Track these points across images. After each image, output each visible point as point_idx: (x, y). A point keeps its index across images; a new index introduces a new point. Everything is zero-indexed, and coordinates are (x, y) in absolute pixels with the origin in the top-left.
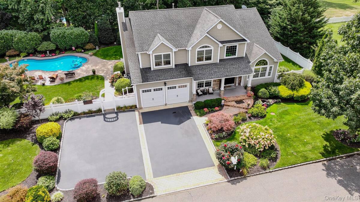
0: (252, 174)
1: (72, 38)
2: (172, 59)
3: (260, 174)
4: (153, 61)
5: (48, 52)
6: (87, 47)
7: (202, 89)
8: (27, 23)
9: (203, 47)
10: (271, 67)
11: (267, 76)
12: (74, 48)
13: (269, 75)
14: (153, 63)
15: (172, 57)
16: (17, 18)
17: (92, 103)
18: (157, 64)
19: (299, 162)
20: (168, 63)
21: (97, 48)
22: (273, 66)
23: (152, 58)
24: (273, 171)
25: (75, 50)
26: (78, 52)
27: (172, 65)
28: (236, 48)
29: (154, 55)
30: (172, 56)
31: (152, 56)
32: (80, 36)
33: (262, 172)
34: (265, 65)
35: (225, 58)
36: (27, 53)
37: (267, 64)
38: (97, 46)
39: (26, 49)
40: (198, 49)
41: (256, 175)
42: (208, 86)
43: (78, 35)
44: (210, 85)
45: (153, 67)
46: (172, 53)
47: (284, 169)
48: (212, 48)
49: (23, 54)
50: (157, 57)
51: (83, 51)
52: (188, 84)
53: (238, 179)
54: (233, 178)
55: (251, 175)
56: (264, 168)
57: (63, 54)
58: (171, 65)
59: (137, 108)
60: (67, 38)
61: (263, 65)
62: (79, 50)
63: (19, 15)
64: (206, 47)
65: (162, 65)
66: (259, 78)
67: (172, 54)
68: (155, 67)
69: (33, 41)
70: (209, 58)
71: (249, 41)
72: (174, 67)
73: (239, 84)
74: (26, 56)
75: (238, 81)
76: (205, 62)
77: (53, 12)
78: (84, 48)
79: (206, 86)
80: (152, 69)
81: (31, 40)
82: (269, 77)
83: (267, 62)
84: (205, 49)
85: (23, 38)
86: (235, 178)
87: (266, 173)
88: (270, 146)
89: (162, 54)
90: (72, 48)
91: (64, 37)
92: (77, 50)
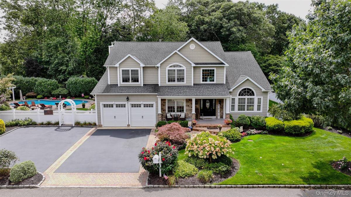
0: (182, 184)
1: (82, 84)
2: (141, 76)
3: (194, 187)
4: (120, 76)
5: (60, 96)
7: (172, 113)
8: (54, 74)
9: (174, 66)
10: (259, 100)
11: (255, 110)
12: (83, 95)
13: (259, 109)
14: (120, 78)
15: (141, 74)
16: (47, 69)
17: (53, 114)
18: (125, 80)
19: (262, 183)
20: (136, 80)
22: (262, 97)
23: (120, 72)
24: (215, 187)
25: (83, 97)
26: (86, 99)
27: (141, 83)
28: (214, 73)
29: (121, 69)
30: (141, 72)
31: (120, 71)
32: (89, 83)
33: (199, 185)
34: (251, 95)
35: (202, 82)
36: (43, 96)
37: (253, 95)
39: (43, 91)
40: (168, 68)
41: (188, 187)
42: (180, 111)
43: (88, 82)
44: (183, 111)
45: (120, 83)
46: (140, 69)
47: (235, 187)
48: (184, 68)
49: (39, 96)
50: (125, 72)
51: (90, 98)
52: (154, 103)
53: (159, 187)
54: (152, 185)
55: (180, 187)
56: (203, 181)
58: (139, 83)
59: (96, 125)
60: (78, 84)
61: (248, 95)
63: (49, 67)
64: (177, 66)
65: (130, 82)
66: (246, 111)
67: (140, 71)
68: (122, 83)
69: (51, 86)
70: (181, 79)
71: (227, 65)
72: (142, 85)
73: (222, 117)
74: (41, 98)
75: (219, 113)
76: (176, 83)
77: (74, 64)
79: (178, 111)
80: (119, 85)
81: (50, 85)
82: (259, 111)
83: (253, 92)
84: (176, 69)
85: (44, 82)
86: (154, 186)
87: (205, 187)
88: (219, 155)
89: (130, 69)
90: (81, 95)
91: (76, 83)
92: (85, 96)
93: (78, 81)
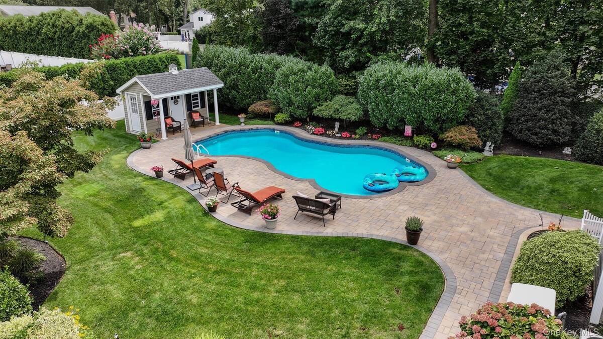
1: (410, 94)
5: (337, 125)
6: (453, 134)
12: (408, 130)
21: (487, 148)
25: (411, 138)
26: (417, 146)
32: (439, 92)
38: (489, 144)
43: (434, 84)
49: (280, 117)
51: (434, 145)
57: (372, 139)
60: (397, 91)
62: (423, 140)
69: (314, 87)
74: (286, 123)
78: (441, 136)
90: (404, 130)
91: (390, 86)
92: (416, 138)
93: (400, 78)
